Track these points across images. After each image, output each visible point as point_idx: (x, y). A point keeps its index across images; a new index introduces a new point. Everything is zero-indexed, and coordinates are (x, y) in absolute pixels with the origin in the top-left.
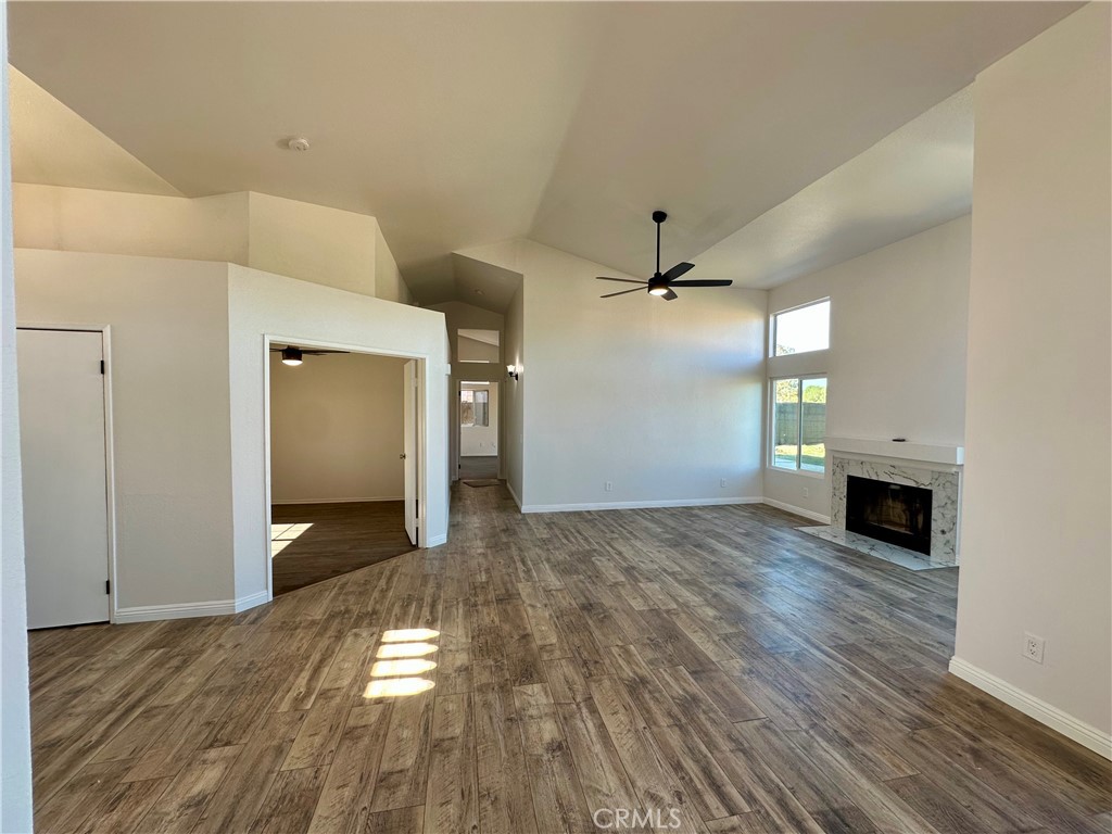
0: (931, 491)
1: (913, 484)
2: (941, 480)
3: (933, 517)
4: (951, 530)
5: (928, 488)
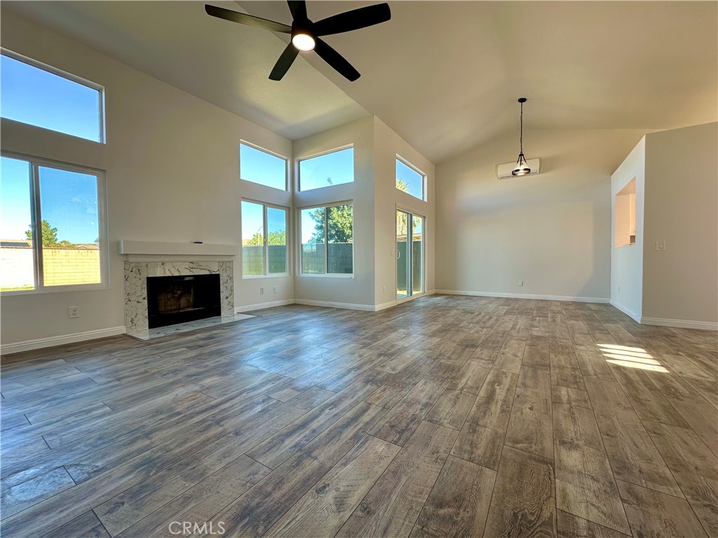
0: (219, 275)
1: (208, 273)
2: (224, 267)
3: (221, 291)
4: (231, 295)
5: (217, 273)
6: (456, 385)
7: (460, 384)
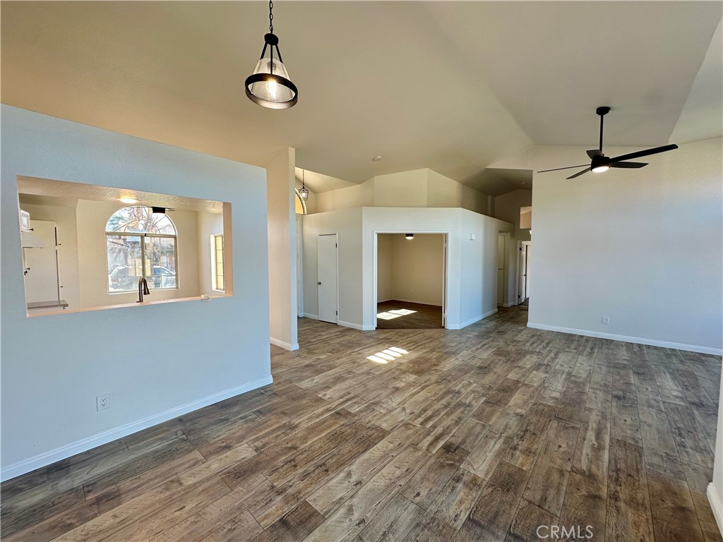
6: (505, 442)
7: (501, 443)
